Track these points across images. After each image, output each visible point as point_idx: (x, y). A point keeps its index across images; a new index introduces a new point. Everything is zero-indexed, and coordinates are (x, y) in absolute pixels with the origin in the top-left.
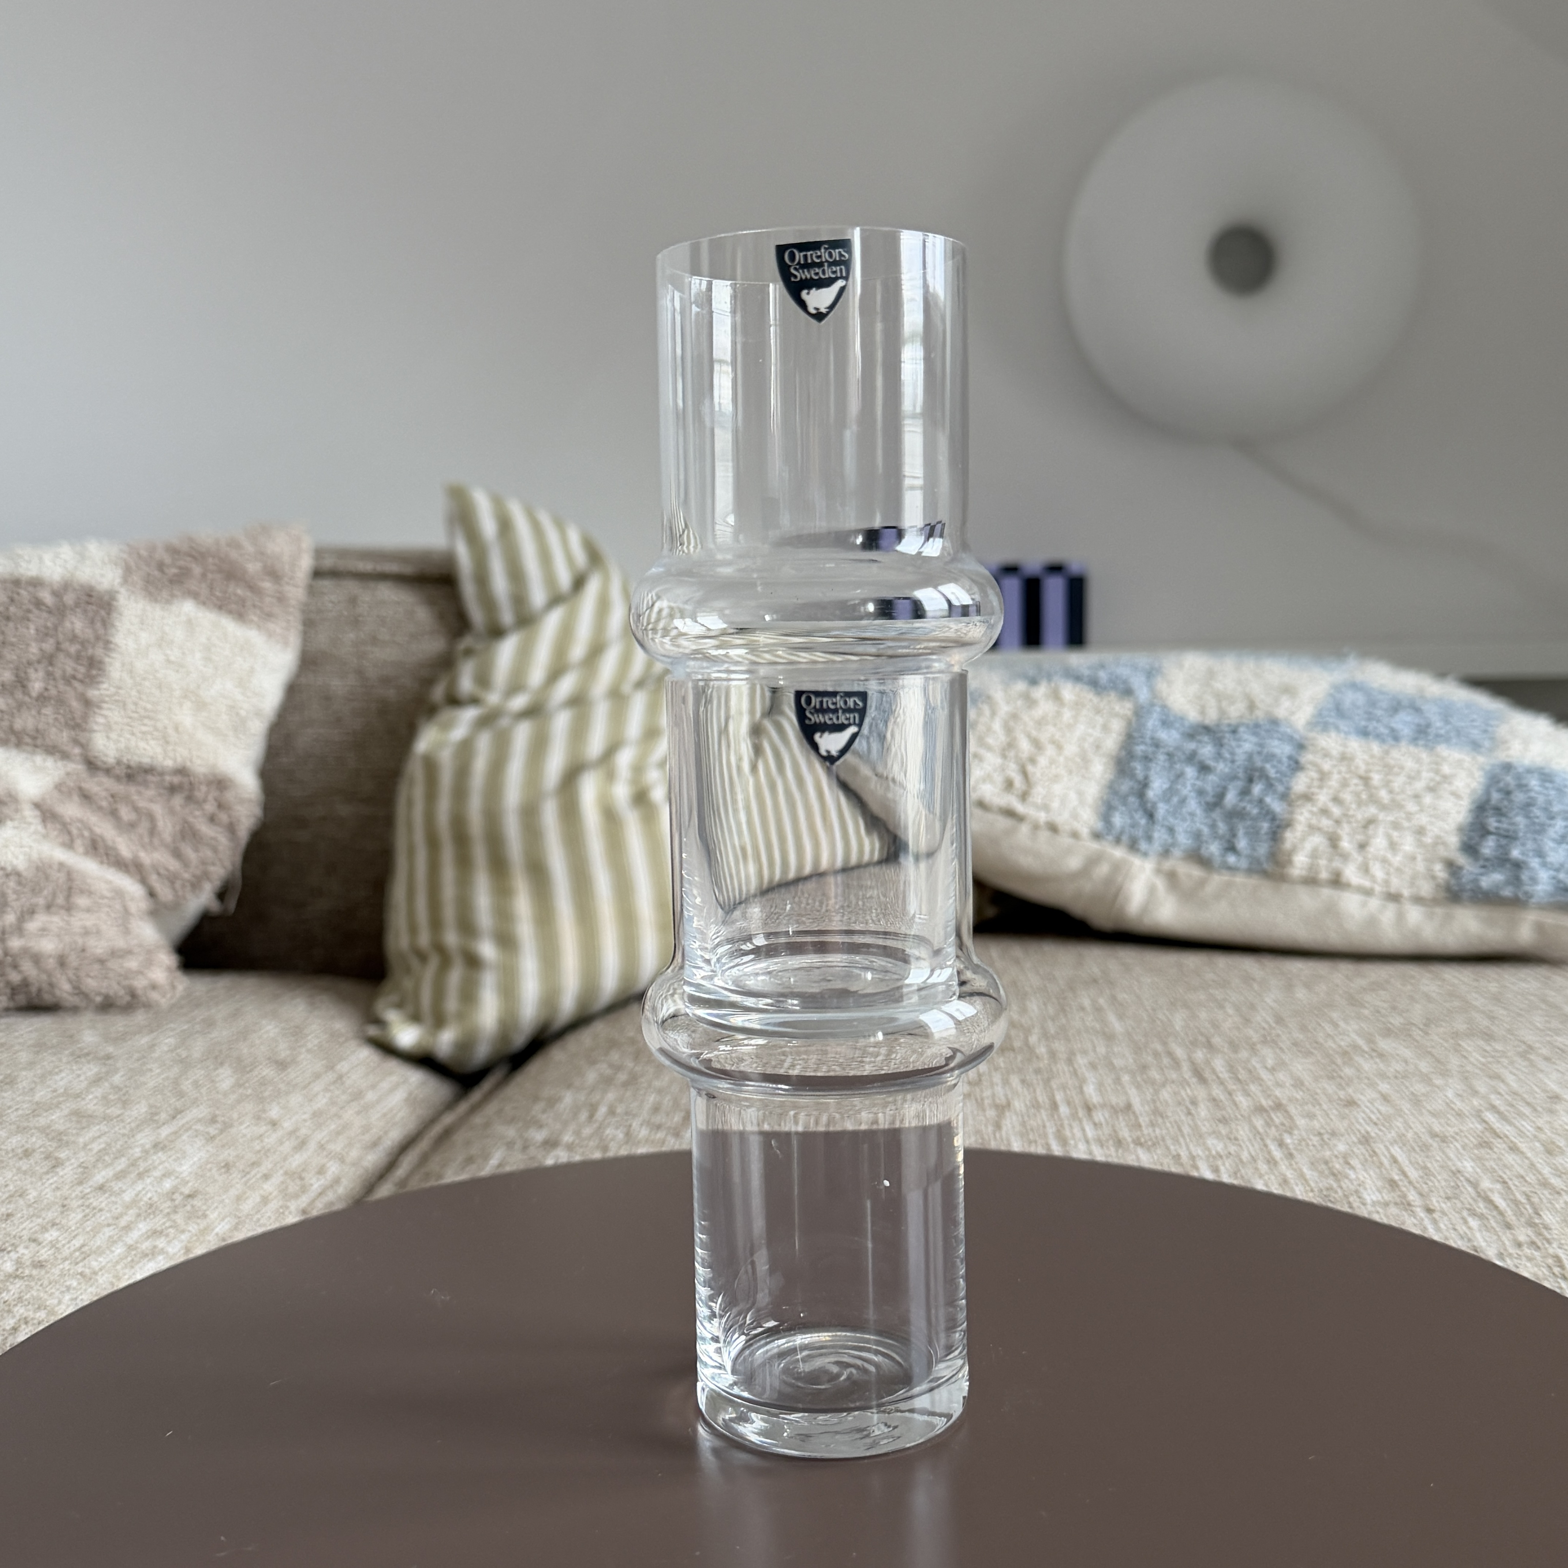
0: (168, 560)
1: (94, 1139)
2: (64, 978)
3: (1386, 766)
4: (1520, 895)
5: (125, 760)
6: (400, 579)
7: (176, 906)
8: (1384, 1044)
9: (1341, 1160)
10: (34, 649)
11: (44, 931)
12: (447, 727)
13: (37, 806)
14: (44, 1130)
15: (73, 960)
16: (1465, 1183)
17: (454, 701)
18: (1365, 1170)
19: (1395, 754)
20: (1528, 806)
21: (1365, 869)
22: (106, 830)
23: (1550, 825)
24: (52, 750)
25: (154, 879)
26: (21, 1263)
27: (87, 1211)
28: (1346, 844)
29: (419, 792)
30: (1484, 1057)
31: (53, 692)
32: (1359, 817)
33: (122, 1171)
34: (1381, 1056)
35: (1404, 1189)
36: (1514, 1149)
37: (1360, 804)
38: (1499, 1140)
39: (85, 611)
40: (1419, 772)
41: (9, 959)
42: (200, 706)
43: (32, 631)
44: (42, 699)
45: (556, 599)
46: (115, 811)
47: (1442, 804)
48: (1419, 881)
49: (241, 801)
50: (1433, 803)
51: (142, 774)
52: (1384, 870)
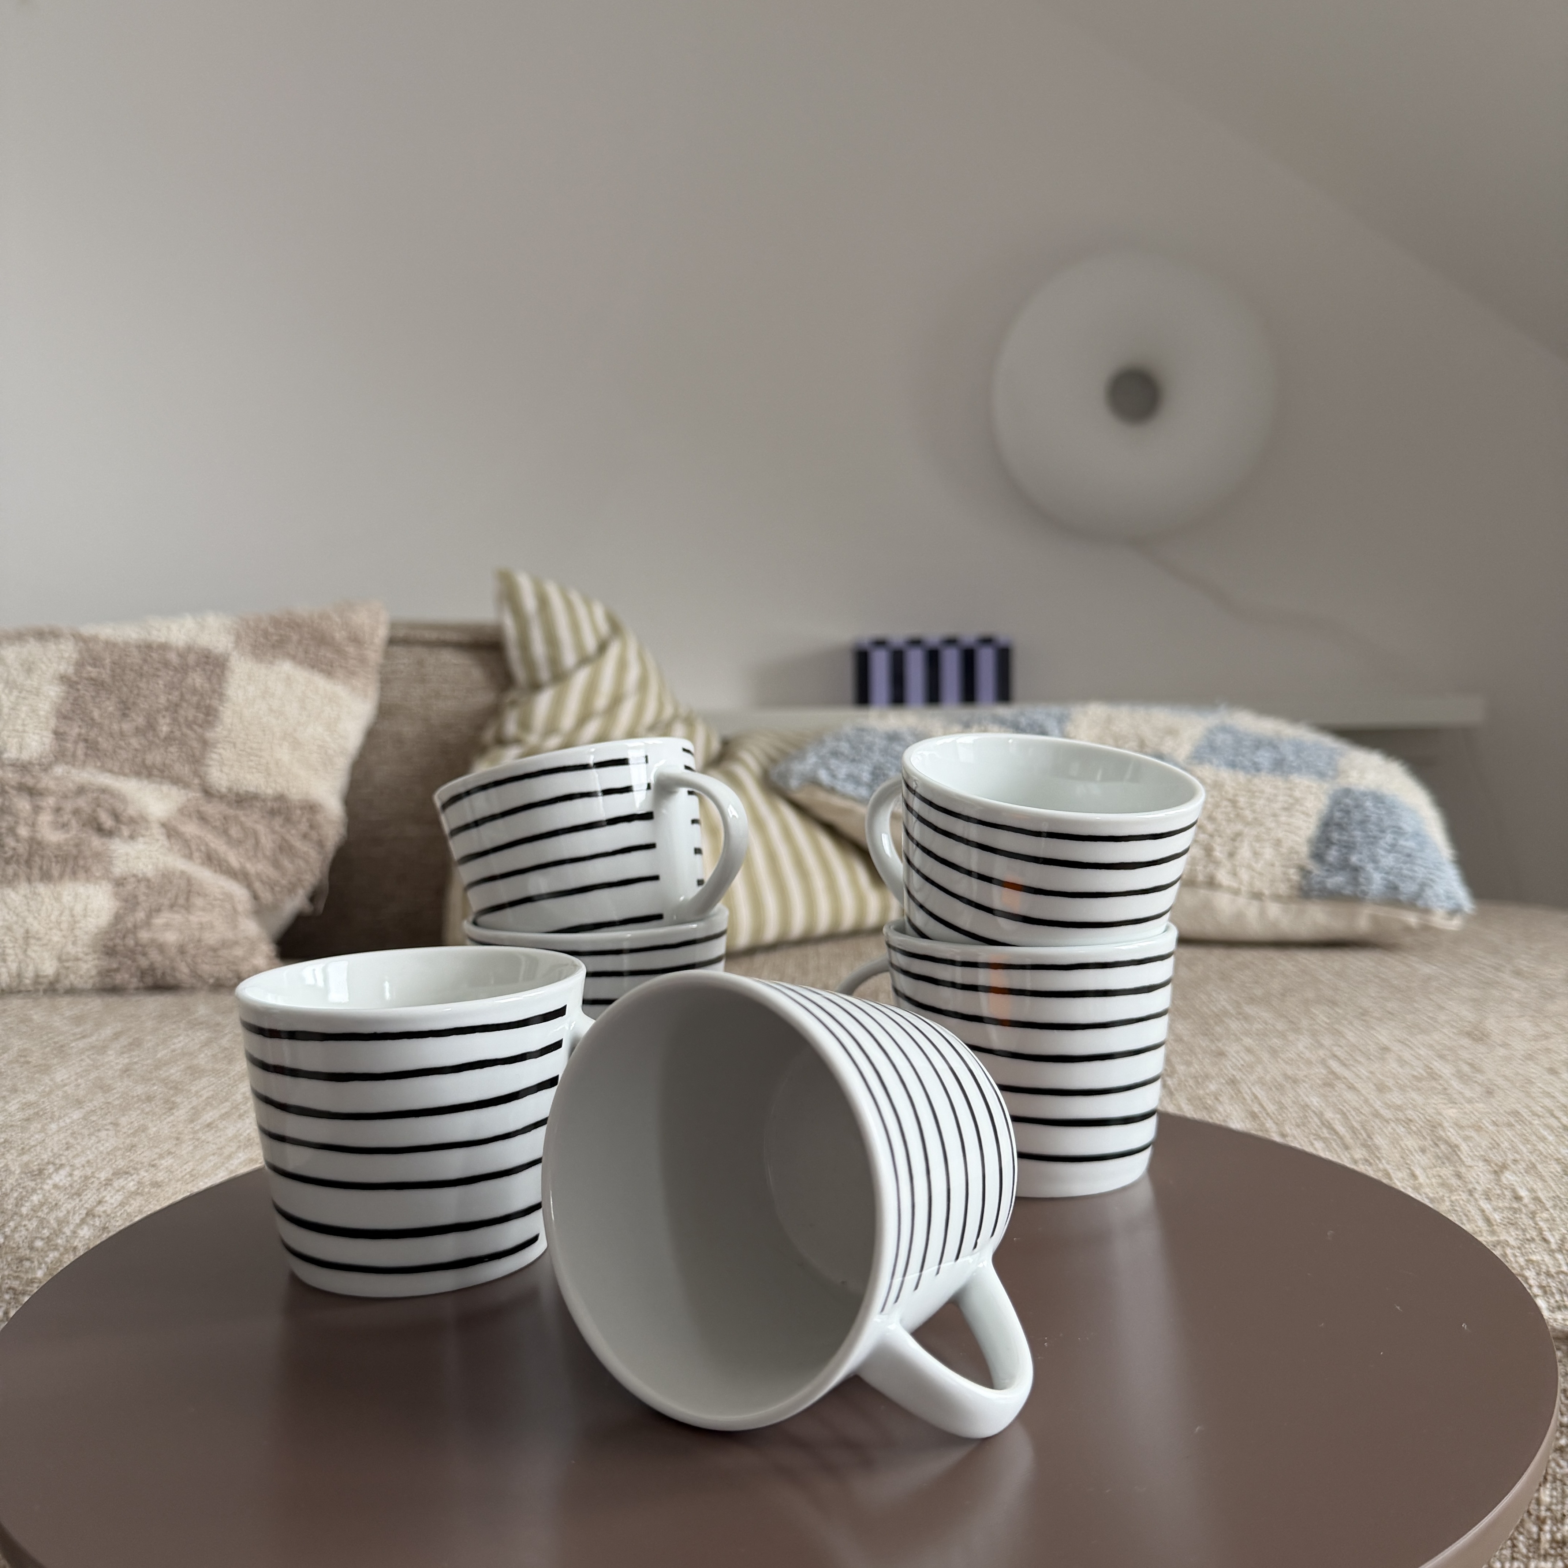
0: (271, 630)
1: (204, 1088)
2: (183, 964)
3: (1249, 791)
4: (1358, 894)
5: (235, 788)
6: (460, 646)
7: (275, 907)
8: (1249, 1010)
9: (1212, 1098)
10: (163, 699)
11: (167, 926)
13: (164, 825)
14: (165, 1082)
15: (191, 950)
16: (1312, 1114)
18: (1232, 1105)
19: (1256, 781)
20: (1363, 822)
21: (1234, 874)
22: (218, 845)
23: (1381, 838)
24: (177, 781)
25: (257, 885)
26: (142, 1183)
27: (197, 1143)
28: (1219, 853)
30: (1329, 1018)
31: (177, 734)
32: (1228, 831)
33: (226, 1113)
34: (1246, 1018)
35: (1262, 1119)
36: (1352, 1088)
37: (1229, 821)
38: (1339, 1081)
39: (204, 670)
40: (1276, 795)
41: (139, 949)
42: (296, 745)
43: (161, 686)
44: (169, 739)
45: (584, 660)
46: (227, 830)
47: (1295, 822)
48: (1277, 882)
49: (329, 821)
50: (1288, 822)
51: (248, 800)
52: (1249, 874)
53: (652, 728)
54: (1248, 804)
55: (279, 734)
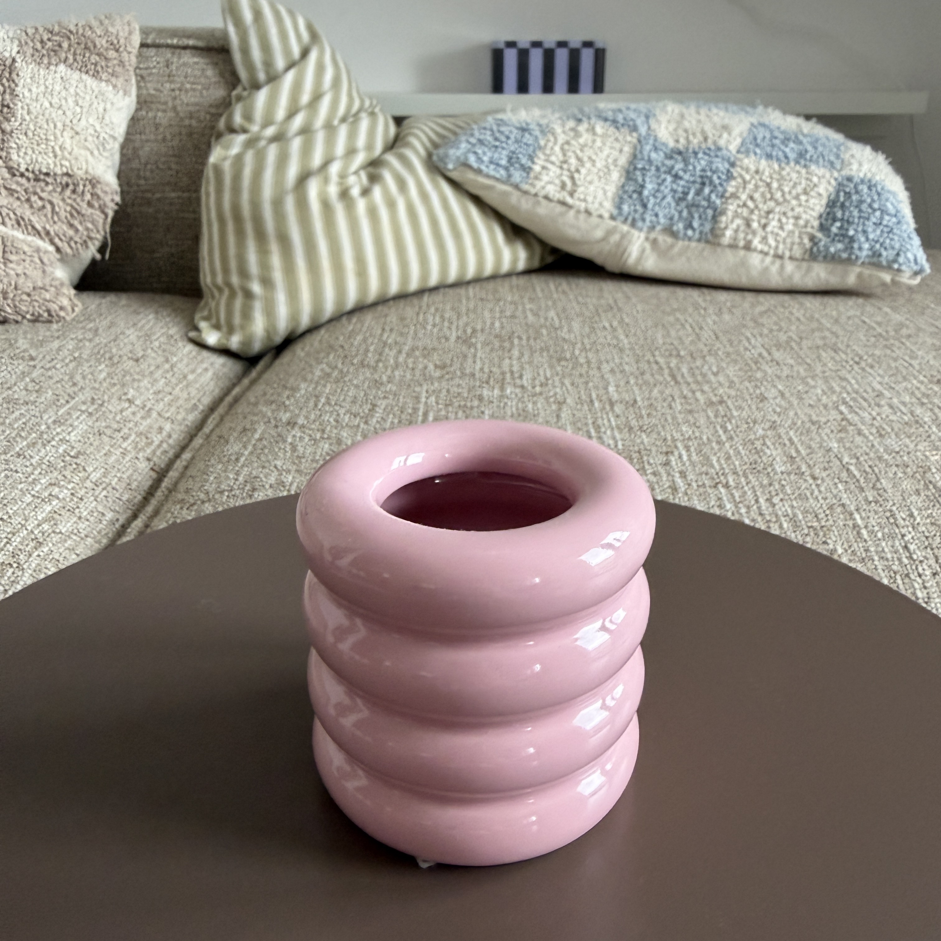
0: (45, 39)
2: (6, 305)
3: (781, 176)
4: (852, 258)
5: (31, 168)
7: (76, 257)
12: (227, 146)
15: (10, 294)
17: (231, 130)
19: (787, 170)
20: (860, 203)
21: (765, 240)
22: (24, 211)
23: (873, 215)
25: (58, 241)
28: (755, 225)
29: (212, 189)
32: (764, 208)
37: (765, 200)
40: (800, 181)
42: (74, 133)
45: (290, 65)
46: (28, 200)
47: (812, 201)
48: (795, 247)
49: (106, 193)
50: (807, 201)
51: (42, 177)
52: (776, 240)
53: (343, 120)
54: (780, 188)
55: (59, 125)
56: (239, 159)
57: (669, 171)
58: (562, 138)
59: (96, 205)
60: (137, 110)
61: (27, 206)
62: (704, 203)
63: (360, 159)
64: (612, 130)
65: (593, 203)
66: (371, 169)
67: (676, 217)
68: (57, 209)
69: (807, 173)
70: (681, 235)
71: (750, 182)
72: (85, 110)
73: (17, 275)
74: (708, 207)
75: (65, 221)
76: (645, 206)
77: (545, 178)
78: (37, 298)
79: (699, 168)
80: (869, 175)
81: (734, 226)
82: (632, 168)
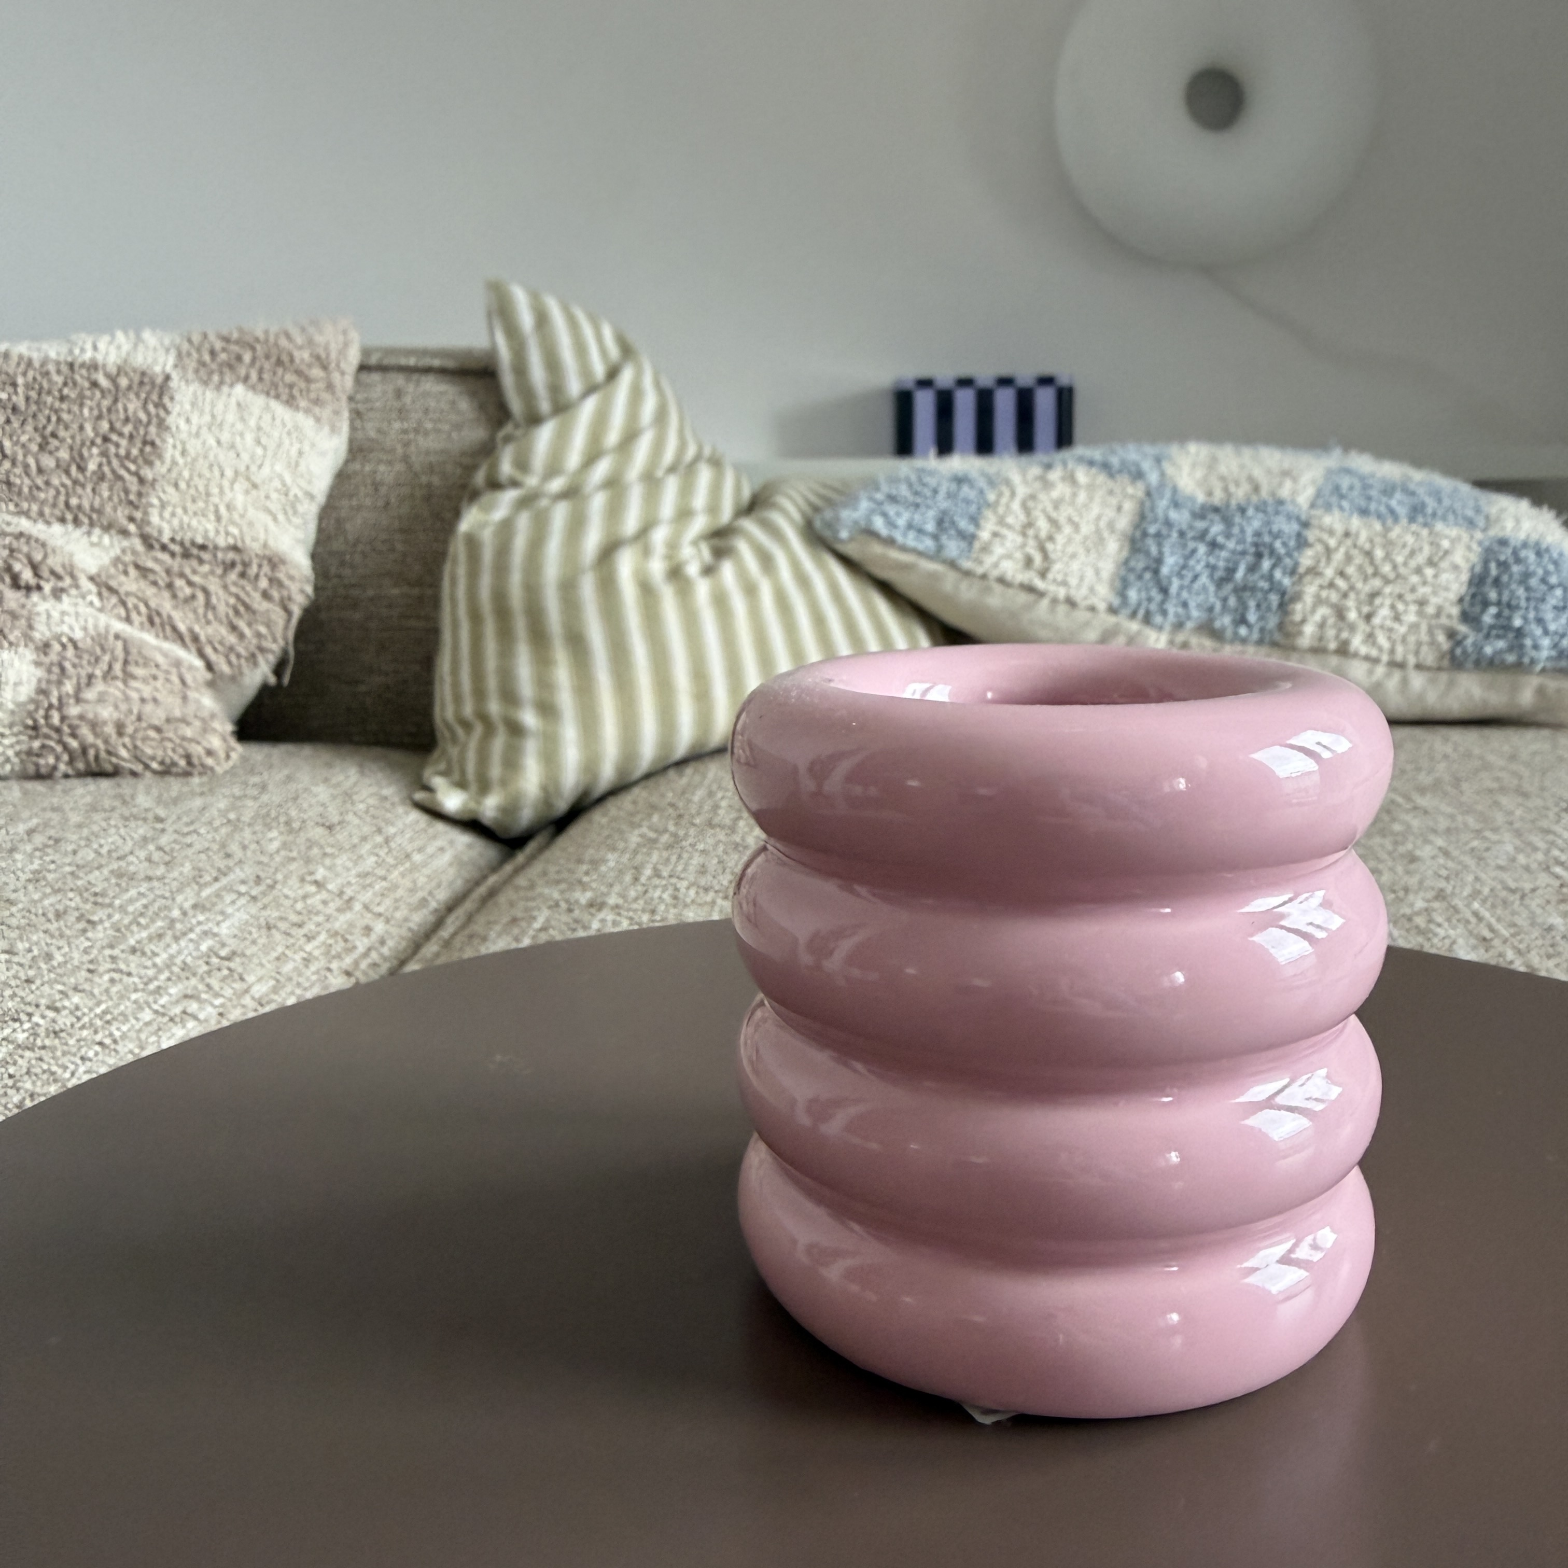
2: (122, 745)
3: (1388, 542)
4: (1524, 662)
5: (179, 537)
6: (442, 372)
7: (236, 681)
11: (101, 699)
12: (488, 509)
13: (94, 579)
15: (129, 728)
17: (495, 485)
19: (1396, 531)
20: (1526, 578)
21: (1370, 638)
22: (162, 603)
23: (1549, 595)
24: (109, 527)
25: (210, 652)
28: (1352, 615)
29: (462, 571)
32: (1365, 589)
37: (1365, 577)
39: (138, 394)
40: (1420, 547)
41: (67, 725)
44: (97, 478)
45: (591, 389)
46: (170, 586)
47: (1445, 577)
48: (1425, 649)
49: (291, 578)
50: (1436, 576)
51: (195, 551)
52: (1389, 638)
53: (672, 469)
54: (1388, 557)
55: (229, 473)
56: (506, 528)
57: (1202, 536)
58: (1022, 491)
59: (275, 594)
60: (347, 462)
61: (166, 594)
62: (1264, 585)
63: (699, 524)
64: (1102, 478)
65: (1079, 586)
66: (716, 542)
67: (1218, 606)
68: (214, 600)
69: (1430, 533)
70: (1229, 633)
71: (1337, 549)
72: (270, 453)
73: (143, 700)
74: (1271, 590)
75: (224, 620)
76: (1164, 591)
77: (998, 550)
78: (171, 735)
79: (1249, 531)
80: (1534, 537)
81: (1317, 617)
82: (1138, 534)
